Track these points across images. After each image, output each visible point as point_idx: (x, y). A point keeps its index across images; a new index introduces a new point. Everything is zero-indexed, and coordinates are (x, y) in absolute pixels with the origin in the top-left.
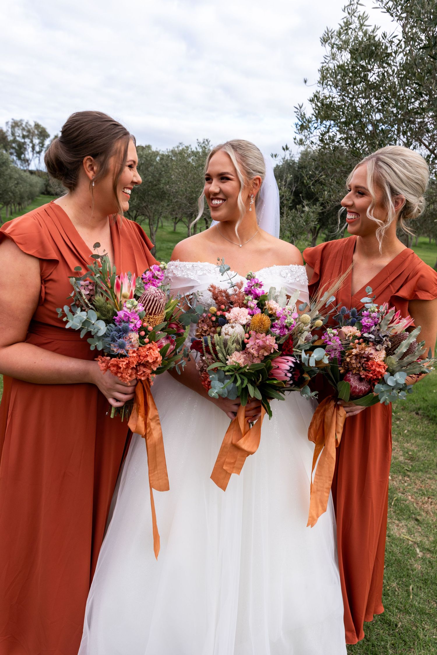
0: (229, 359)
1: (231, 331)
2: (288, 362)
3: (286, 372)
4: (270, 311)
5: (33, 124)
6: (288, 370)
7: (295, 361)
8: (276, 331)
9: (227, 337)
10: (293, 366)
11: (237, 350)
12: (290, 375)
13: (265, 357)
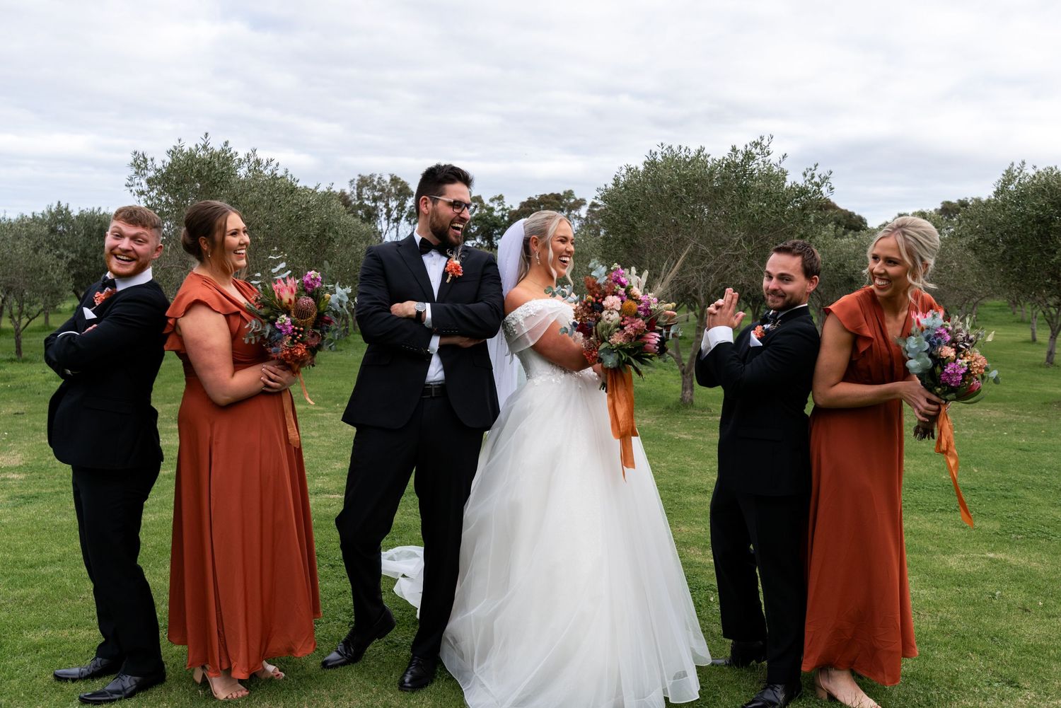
0: (611, 339)
1: (612, 317)
2: (656, 337)
4: (635, 297)
5: (388, 179)
6: (656, 345)
8: (641, 313)
9: (608, 322)
11: (617, 331)
12: (658, 347)
13: (638, 335)
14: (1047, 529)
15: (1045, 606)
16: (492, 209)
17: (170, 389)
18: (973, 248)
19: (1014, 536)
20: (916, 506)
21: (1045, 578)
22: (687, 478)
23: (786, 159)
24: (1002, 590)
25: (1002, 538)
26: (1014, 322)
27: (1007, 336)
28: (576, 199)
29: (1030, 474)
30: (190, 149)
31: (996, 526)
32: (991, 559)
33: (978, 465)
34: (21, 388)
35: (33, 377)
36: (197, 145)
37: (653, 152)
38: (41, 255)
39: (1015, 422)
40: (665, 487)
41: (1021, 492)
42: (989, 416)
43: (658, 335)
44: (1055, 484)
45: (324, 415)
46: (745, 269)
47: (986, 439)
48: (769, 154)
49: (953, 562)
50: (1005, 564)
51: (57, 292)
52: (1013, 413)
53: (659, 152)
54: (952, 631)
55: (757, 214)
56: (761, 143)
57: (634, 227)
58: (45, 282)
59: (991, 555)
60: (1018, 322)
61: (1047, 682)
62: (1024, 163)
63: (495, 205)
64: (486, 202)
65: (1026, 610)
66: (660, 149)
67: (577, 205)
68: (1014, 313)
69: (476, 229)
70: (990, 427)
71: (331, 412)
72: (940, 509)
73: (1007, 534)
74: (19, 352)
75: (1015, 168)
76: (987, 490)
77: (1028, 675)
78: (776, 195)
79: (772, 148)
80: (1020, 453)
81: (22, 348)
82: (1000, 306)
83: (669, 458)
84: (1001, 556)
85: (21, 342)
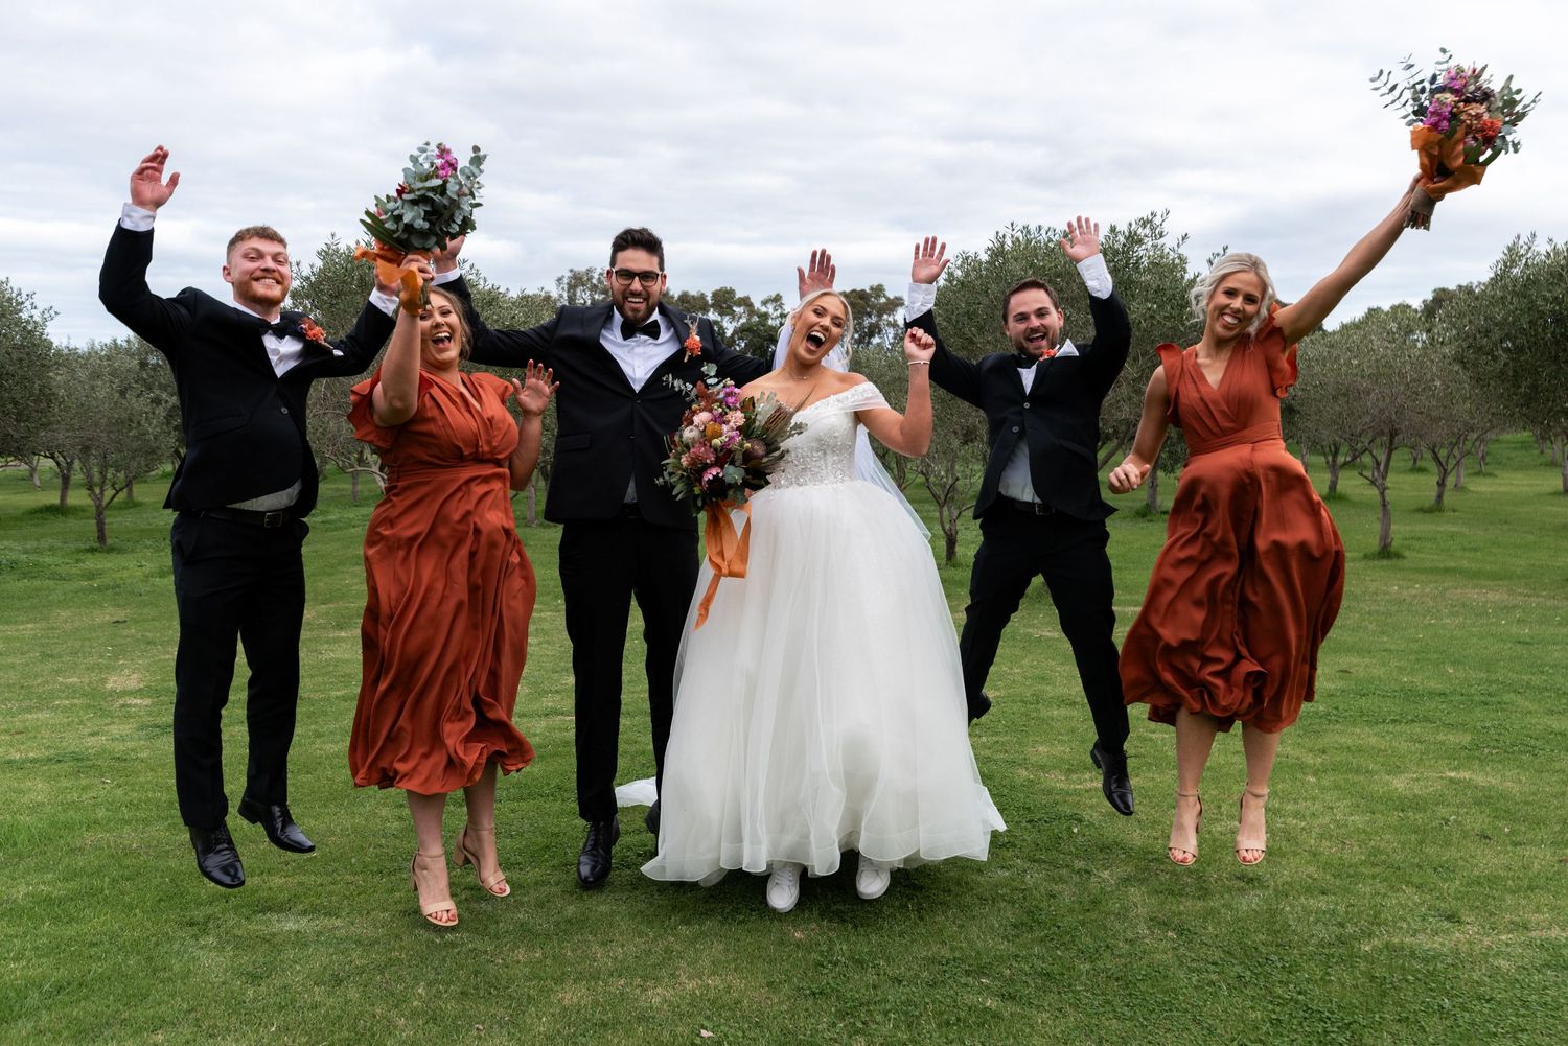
14: (1533, 742)
15: (1512, 832)
16: (766, 316)
17: (321, 584)
18: (1461, 360)
19: (1486, 750)
20: (1361, 716)
21: (1519, 800)
22: (1049, 688)
23: (1188, 241)
24: (1458, 814)
25: (1471, 755)
26: (1541, 465)
27: (1529, 485)
28: (888, 299)
29: (1526, 674)
30: (349, 248)
31: (1466, 739)
32: (1451, 780)
33: (1455, 663)
34: (114, 588)
35: (126, 574)
36: (358, 243)
37: (1001, 235)
38: (131, 399)
39: (1520, 607)
40: (1018, 699)
41: (1507, 697)
42: (1484, 599)
44: (1558, 686)
45: (542, 615)
46: (1130, 399)
47: (1474, 629)
48: (1161, 236)
49: (1399, 784)
50: (1468, 784)
51: (153, 452)
52: (1520, 594)
53: (1008, 236)
54: (1384, 862)
55: (1145, 321)
56: (1151, 221)
57: (971, 342)
58: (137, 438)
59: (1453, 774)
60: (1546, 465)
61: (1495, 915)
62: (1534, 235)
63: (770, 309)
64: (757, 305)
65: (1486, 837)
66: (1010, 231)
67: (890, 307)
68: (1542, 452)
69: (743, 345)
70: (1484, 614)
71: (551, 611)
72: (1392, 720)
73: (1478, 748)
74: (102, 538)
75: (1521, 243)
76: (1462, 695)
77: (1472, 908)
78: (1171, 292)
79: (1166, 227)
80: (1519, 647)
81: (106, 532)
82: (1522, 443)
83: (1026, 662)
84: (1465, 775)
85: (104, 524)
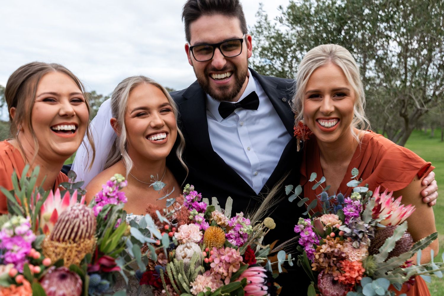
0: (193, 286)
1: (189, 252)
2: (259, 273)
3: (261, 285)
4: (219, 222)
6: (263, 283)
7: (265, 270)
8: (232, 242)
9: (186, 260)
10: (266, 276)
11: (201, 273)
12: (266, 288)
13: (233, 274)
43: (261, 269)
